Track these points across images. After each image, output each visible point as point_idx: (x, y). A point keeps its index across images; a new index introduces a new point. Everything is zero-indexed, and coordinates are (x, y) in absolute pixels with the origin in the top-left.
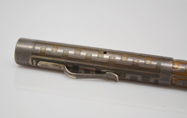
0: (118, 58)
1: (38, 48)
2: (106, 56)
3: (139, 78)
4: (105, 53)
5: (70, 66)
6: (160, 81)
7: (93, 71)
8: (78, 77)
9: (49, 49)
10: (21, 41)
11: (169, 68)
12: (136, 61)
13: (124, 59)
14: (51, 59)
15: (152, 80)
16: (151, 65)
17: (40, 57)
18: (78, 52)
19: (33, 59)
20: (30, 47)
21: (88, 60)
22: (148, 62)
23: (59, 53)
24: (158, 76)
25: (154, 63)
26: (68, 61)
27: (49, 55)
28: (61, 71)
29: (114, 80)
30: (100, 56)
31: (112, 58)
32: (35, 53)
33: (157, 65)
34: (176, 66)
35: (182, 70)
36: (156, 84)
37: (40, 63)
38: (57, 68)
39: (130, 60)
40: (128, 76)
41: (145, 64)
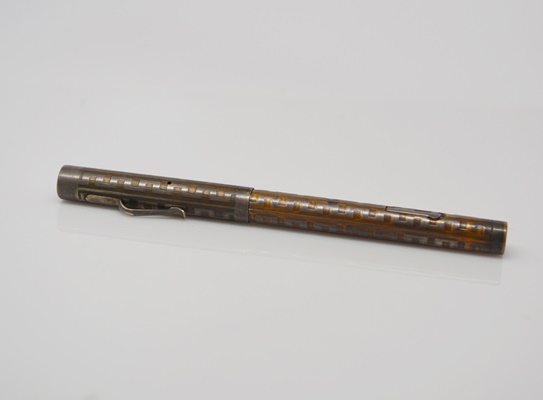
0: (185, 189)
1: (86, 178)
2: (170, 188)
3: (211, 213)
4: (169, 183)
5: (126, 200)
6: (235, 217)
7: (154, 205)
8: (136, 214)
9: (100, 179)
10: (65, 169)
11: (245, 200)
12: (206, 192)
13: (192, 190)
14: (102, 191)
15: (226, 215)
16: (224, 197)
17: (88, 190)
18: (135, 183)
19: (80, 192)
20: (77, 177)
21: (148, 192)
22: (221, 194)
23: (113, 184)
24: (233, 211)
25: (228, 195)
26: (124, 194)
27: (100, 186)
28: (115, 207)
29: (179, 216)
30: (163, 187)
31: (178, 189)
32: (81, 184)
33: (231, 198)
34: (254, 198)
35: (261, 202)
36: (232, 220)
37: (89, 198)
38: (111, 202)
39: (199, 191)
40: (197, 212)
41: (217, 196)
